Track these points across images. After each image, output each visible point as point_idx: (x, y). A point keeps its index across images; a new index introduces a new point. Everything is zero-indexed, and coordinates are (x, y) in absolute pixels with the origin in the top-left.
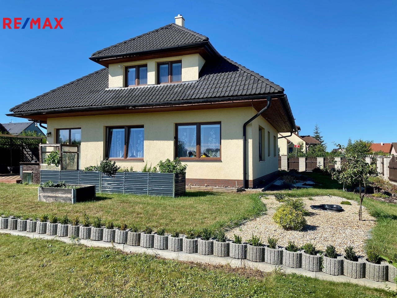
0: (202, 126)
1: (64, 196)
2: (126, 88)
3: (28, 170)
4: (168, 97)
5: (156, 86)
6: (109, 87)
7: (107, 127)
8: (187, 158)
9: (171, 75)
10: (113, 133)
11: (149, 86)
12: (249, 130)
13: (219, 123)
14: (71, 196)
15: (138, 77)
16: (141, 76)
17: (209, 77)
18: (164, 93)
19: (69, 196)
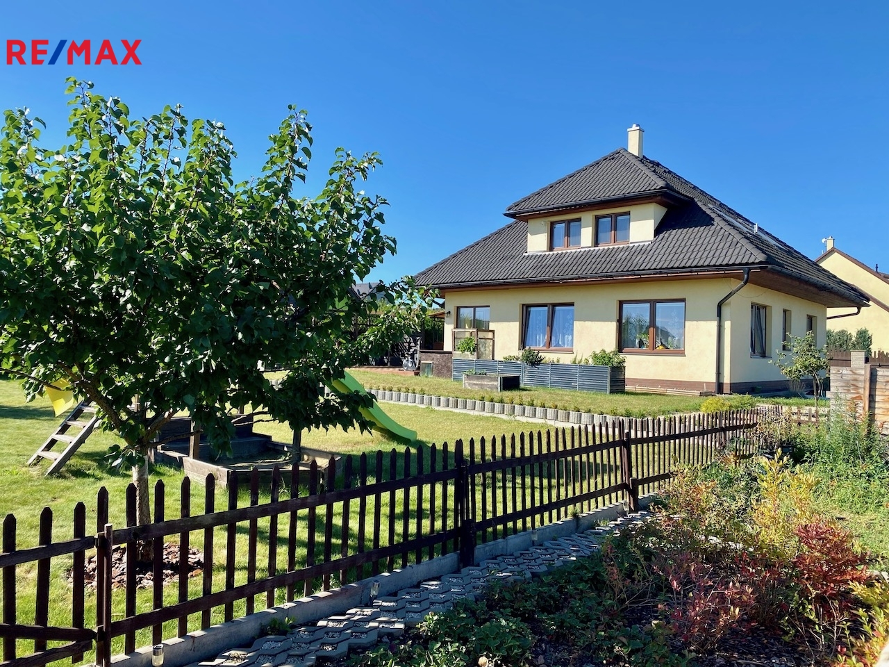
0: (658, 305)
1: (490, 383)
2: (551, 253)
3: (427, 360)
4: (608, 267)
5: (592, 249)
6: (528, 250)
7: (523, 305)
8: (637, 349)
9: (615, 230)
10: (531, 312)
11: (583, 250)
12: (726, 311)
13: (683, 300)
14: (498, 383)
15: (568, 234)
16: (571, 232)
17: (670, 235)
18: (603, 260)
19: (495, 383)
